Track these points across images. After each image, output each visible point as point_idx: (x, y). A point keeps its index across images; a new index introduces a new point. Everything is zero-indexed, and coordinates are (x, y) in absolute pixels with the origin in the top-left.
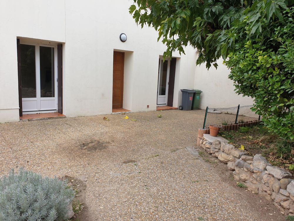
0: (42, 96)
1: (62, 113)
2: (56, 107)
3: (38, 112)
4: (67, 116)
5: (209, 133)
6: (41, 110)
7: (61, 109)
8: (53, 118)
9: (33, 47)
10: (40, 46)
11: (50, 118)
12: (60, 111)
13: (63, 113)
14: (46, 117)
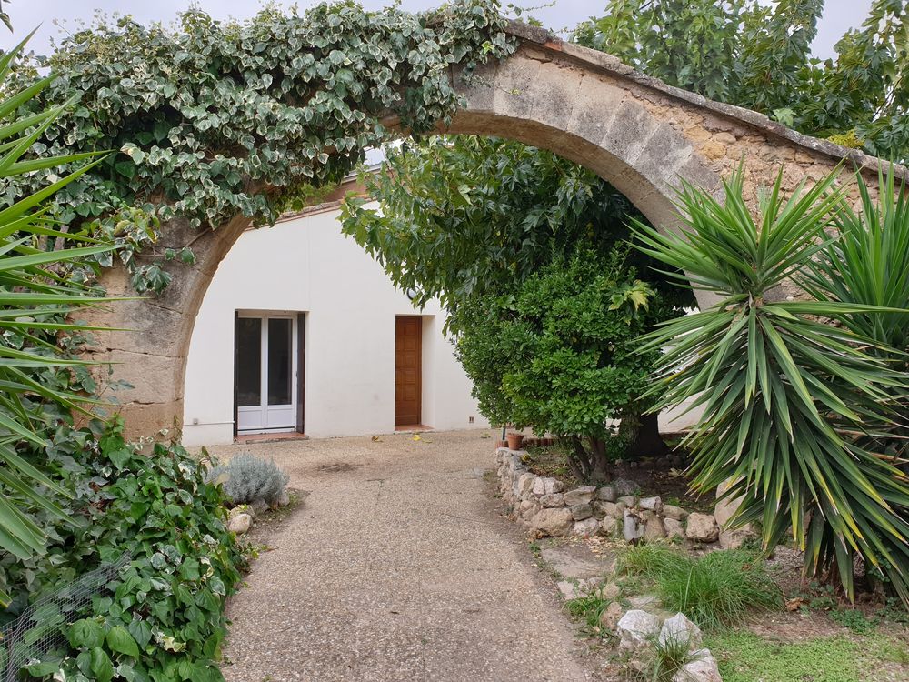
0: (270, 403)
1: (303, 432)
2: (294, 423)
3: (263, 431)
4: (311, 437)
5: (507, 446)
6: (269, 427)
7: (301, 425)
8: (286, 439)
9: (258, 322)
10: (269, 320)
11: (281, 440)
12: (300, 429)
13: (305, 433)
14: (275, 438)
